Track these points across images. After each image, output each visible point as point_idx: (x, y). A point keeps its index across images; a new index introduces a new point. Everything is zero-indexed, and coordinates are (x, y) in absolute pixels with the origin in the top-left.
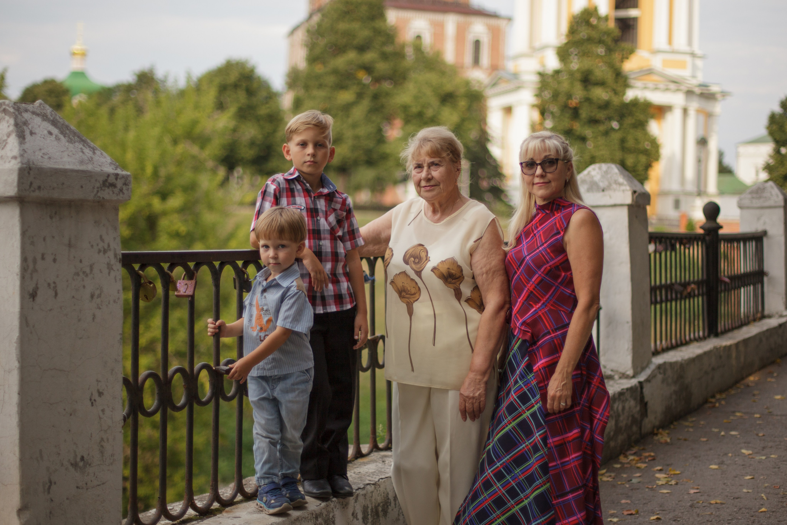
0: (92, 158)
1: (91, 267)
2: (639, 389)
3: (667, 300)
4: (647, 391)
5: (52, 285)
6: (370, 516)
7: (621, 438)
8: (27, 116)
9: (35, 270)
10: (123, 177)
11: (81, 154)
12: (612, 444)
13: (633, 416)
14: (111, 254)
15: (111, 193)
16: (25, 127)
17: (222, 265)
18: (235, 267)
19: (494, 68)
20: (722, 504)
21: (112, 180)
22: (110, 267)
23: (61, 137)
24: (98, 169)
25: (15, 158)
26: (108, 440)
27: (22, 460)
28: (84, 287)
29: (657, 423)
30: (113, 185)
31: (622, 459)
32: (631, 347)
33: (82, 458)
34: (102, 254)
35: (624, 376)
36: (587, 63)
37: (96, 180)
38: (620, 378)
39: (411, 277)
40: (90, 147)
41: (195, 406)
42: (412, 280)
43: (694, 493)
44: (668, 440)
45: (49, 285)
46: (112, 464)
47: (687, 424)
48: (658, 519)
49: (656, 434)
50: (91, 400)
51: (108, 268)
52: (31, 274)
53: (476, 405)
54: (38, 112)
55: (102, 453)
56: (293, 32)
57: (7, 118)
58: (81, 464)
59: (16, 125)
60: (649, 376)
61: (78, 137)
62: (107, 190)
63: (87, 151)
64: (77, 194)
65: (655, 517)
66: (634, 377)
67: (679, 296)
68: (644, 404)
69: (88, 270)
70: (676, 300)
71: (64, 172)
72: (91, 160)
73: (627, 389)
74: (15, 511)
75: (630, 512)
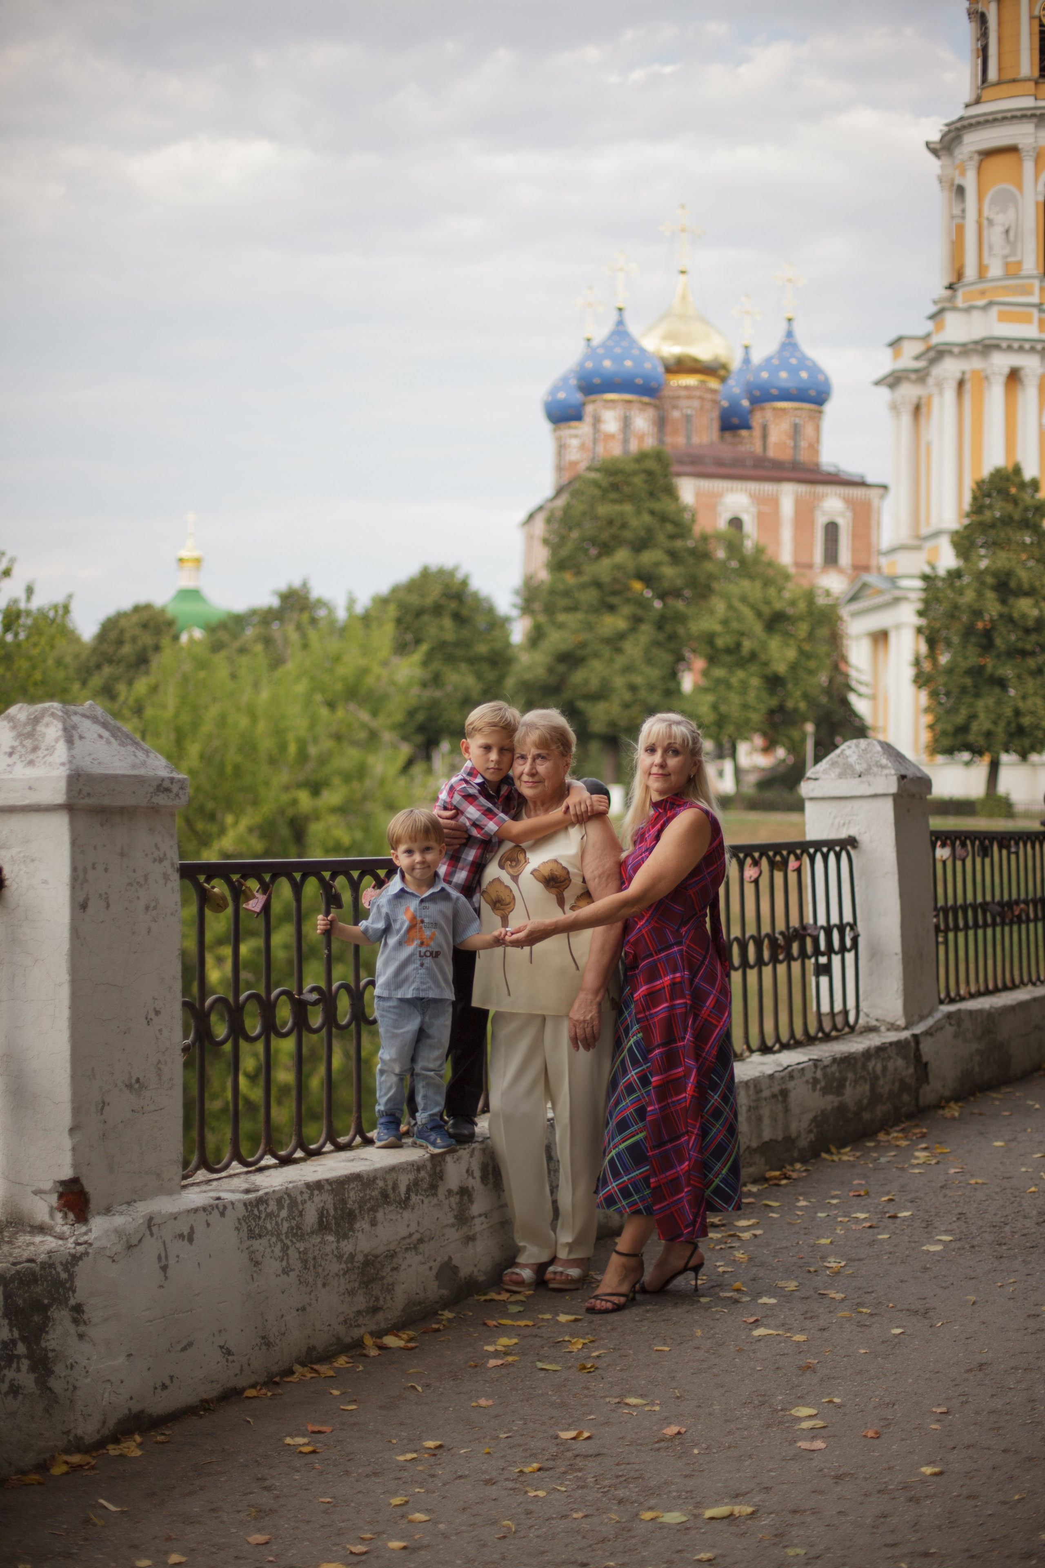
0: (145, 761)
1: (146, 877)
2: (913, 1044)
3: (976, 926)
4: (926, 1047)
5: (104, 896)
6: (491, 1176)
7: (880, 1110)
8: (76, 719)
9: (85, 880)
10: (179, 780)
11: (133, 757)
12: (866, 1116)
13: (902, 1081)
14: (167, 863)
15: (166, 798)
16: (74, 732)
17: (304, 877)
18: (321, 879)
19: (860, 568)
20: (983, 1184)
21: (166, 784)
22: (166, 877)
23: (112, 740)
24: (151, 773)
25: (63, 764)
26: (166, 1062)
27: (73, 1076)
28: (138, 898)
29: (947, 1093)
30: (168, 790)
31: (882, 1136)
32: (901, 987)
33: (138, 1080)
34: (157, 863)
35: (893, 1027)
36: (1003, 559)
37: (149, 785)
38: (888, 1030)
39: (506, 884)
40: (143, 749)
41: (273, 1036)
42: (507, 887)
43: (956, 1172)
44: (956, 1114)
45: (100, 895)
46: (170, 1089)
47: (994, 1095)
48: (891, 1200)
49: (943, 1108)
50: (147, 1018)
51: (164, 878)
52: (82, 884)
53: (588, 1030)
54: (88, 714)
55: (160, 1076)
56: (531, 517)
57: (55, 722)
58: (137, 1086)
59: (65, 729)
60: (931, 1028)
61: (131, 739)
62: (162, 795)
63: (140, 754)
64: (128, 801)
65: (886, 1198)
66: (906, 1028)
67: (998, 920)
68: (922, 1068)
69: (142, 880)
70: (994, 925)
71: (115, 778)
72: (144, 764)
73: (891, 1044)
74: (67, 1130)
75: (857, 1193)
